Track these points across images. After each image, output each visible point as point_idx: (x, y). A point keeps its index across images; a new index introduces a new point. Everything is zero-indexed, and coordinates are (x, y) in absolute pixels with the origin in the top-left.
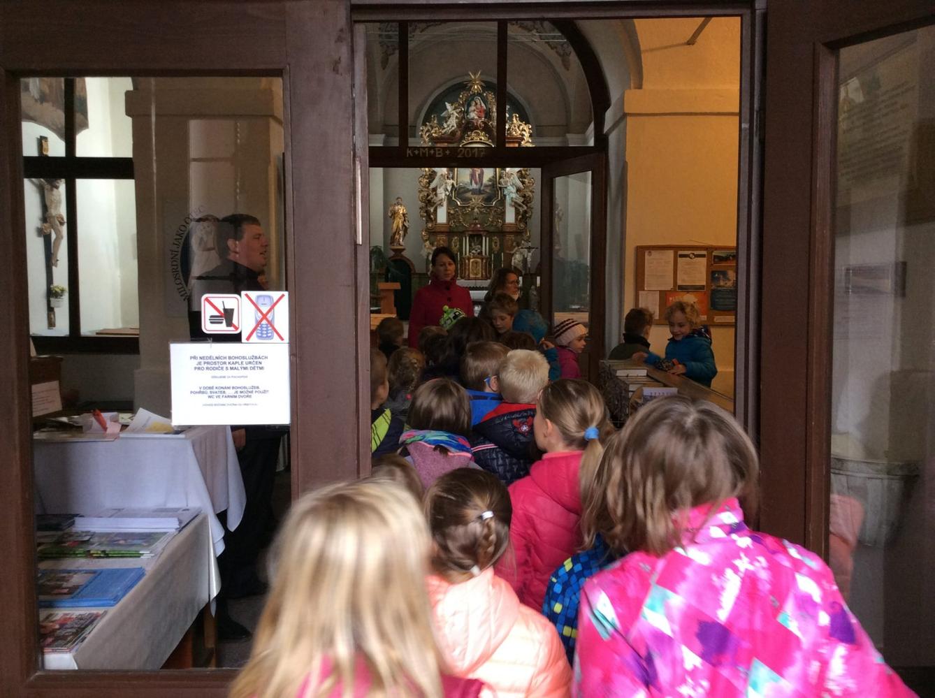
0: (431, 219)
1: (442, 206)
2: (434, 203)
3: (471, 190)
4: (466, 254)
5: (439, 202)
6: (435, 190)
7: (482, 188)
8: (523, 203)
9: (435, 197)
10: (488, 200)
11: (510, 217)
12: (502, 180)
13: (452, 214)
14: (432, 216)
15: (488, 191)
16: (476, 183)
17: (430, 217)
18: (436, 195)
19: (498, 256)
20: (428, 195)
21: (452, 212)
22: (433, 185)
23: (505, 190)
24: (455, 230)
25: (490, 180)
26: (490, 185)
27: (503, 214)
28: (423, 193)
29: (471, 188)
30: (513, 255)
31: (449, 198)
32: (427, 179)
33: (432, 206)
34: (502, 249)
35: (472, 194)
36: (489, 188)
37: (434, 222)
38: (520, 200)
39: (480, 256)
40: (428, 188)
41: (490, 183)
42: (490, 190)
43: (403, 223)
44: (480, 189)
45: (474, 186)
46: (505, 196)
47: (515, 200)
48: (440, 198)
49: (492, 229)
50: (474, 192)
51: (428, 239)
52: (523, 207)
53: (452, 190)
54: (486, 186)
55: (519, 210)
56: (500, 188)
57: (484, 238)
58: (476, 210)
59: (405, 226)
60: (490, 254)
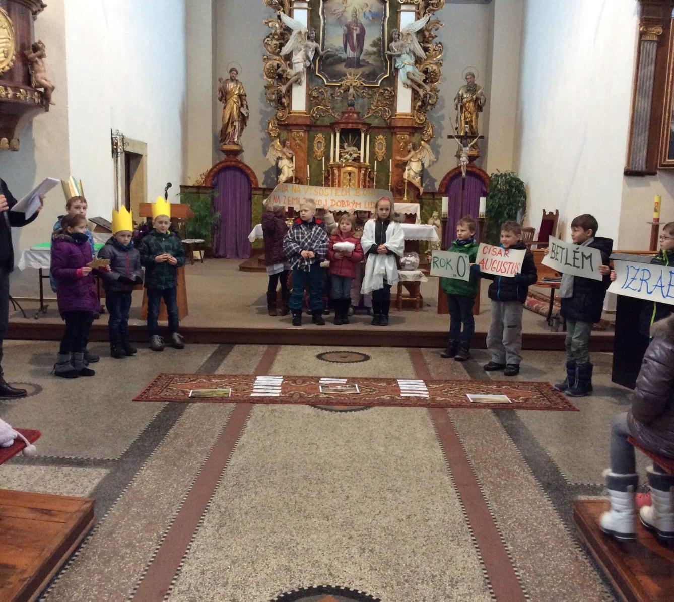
0: (282, 104)
1: (300, 84)
2: (288, 79)
3: (344, 61)
4: (334, 160)
5: (295, 78)
6: (288, 58)
7: (362, 58)
8: (424, 81)
9: (289, 70)
10: (372, 76)
11: (404, 103)
12: (393, 44)
13: (314, 97)
14: (284, 100)
15: (371, 62)
16: (353, 49)
17: (281, 101)
18: (290, 66)
19: (383, 165)
20: (278, 66)
21: (315, 94)
22: (285, 50)
23: (398, 60)
24: (319, 123)
25: (375, 44)
26: (374, 53)
27: (393, 98)
28: (270, 63)
29: (344, 56)
30: (405, 163)
31: (310, 71)
32: (277, 40)
33: (284, 84)
34: (389, 153)
35: (345, 66)
36: (372, 57)
37: (287, 111)
38: (420, 77)
39: (356, 164)
40: (278, 54)
41: (375, 49)
42: (376, 61)
43: (239, 109)
44: (358, 59)
45: (350, 54)
46: (397, 70)
47: (411, 76)
48: (297, 71)
49: (375, 122)
50: (350, 63)
51: (278, 136)
52: (424, 89)
53: (314, 59)
54: (369, 54)
55: (418, 92)
56: (391, 57)
57: (363, 135)
58: (351, 90)
59: (242, 114)
60: (371, 161)
